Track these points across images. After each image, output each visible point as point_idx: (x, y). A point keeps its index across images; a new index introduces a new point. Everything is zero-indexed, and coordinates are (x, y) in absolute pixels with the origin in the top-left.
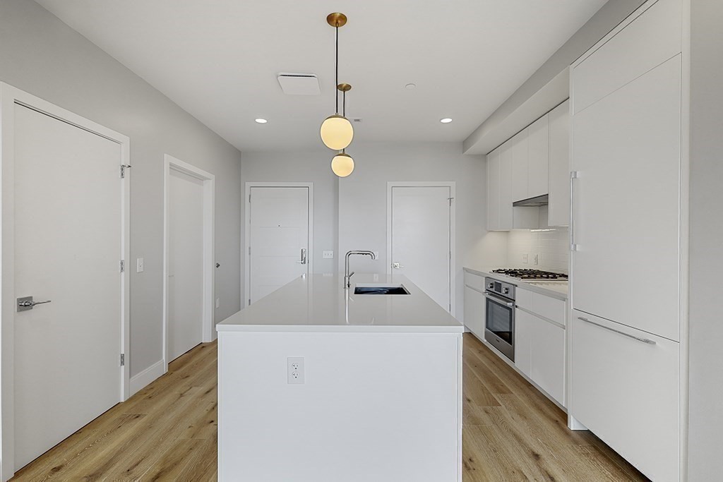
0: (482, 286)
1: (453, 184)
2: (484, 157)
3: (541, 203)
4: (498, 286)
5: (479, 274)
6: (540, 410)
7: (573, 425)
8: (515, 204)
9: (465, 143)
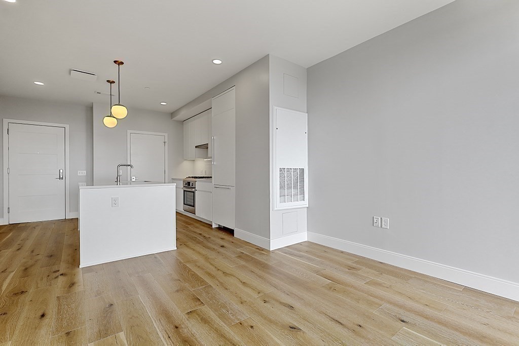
0: (181, 185)
1: (166, 135)
2: (183, 122)
3: (205, 147)
4: (189, 183)
5: (180, 180)
6: (203, 226)
7: (214, 226)
8: (196, 147)
9: (172, 114)
